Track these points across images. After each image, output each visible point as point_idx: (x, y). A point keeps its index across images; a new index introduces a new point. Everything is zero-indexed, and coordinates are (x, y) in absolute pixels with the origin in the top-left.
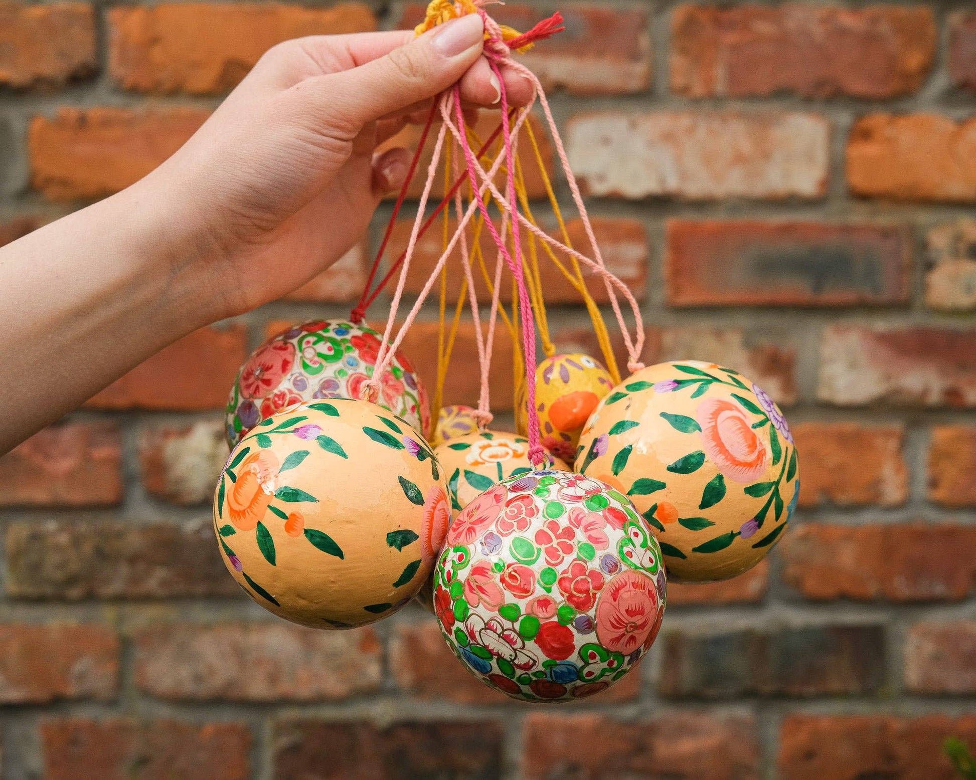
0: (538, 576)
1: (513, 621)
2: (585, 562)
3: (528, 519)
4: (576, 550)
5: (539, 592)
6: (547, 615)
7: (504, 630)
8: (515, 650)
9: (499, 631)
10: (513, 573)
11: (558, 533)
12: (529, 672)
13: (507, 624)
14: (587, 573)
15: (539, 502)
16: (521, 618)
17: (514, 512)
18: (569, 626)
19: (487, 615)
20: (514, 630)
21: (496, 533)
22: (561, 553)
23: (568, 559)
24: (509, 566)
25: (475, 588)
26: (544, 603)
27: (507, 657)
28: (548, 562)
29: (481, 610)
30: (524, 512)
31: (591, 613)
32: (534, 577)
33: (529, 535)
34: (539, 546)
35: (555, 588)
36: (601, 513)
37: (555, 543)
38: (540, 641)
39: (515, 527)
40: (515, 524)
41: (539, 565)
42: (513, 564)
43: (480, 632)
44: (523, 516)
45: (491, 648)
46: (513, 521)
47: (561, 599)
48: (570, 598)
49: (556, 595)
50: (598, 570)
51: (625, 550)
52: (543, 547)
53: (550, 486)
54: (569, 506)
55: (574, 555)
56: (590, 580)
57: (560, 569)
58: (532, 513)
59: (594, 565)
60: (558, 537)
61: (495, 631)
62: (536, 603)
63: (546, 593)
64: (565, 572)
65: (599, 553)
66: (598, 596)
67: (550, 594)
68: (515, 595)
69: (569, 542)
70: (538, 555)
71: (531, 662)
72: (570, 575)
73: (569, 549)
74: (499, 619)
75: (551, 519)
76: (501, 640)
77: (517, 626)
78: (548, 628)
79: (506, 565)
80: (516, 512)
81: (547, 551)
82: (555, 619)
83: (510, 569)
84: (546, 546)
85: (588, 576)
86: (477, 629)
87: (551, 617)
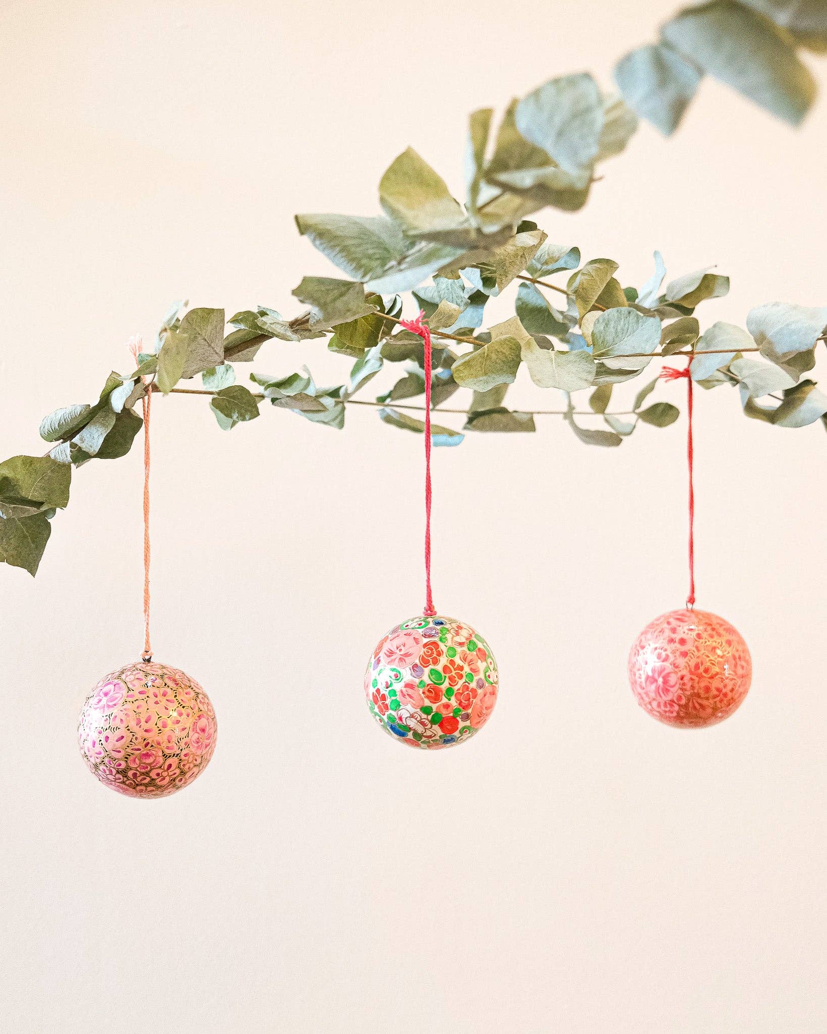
0: (444, 692)
1: (428, 714)
2: (469, 684)
3: (438, 657)
4: (464, 677)
5: (444, 700)
6: (447, 713)
7: (421, 719)
8: (425, 729)
9: (419, 719)
10: (430, 689)
11: (455, 667)
12: (430, 739)
13: (424, 716)
14: (469, 690)
15: (442, 646)
16: (432, 714)
17: (429, 652)
18: (458, 718)
19: (412, 710)
20: (428, 720)
21: (419, 664)
22: (457, 679)
23: (461, 682)
24: (428, 685)
25: (406, 695)
26: (447, 706)
27: (420, 732)
28: (450, 684)
29: (409, 707)
30: (435, 653)
31: (470, 711)
32: (442, 692)
33: (439, 667)
34: (445, 675)
35: (453, 698)
36: (475, 653)
37: (453, 673)
38: (441, 725)
39: (431, 663)
40: (431, 660)
41: (445, 686)
42: (430, 684)
43: (406, 718)
44: (435, 655)
45: (410, 726)
46: (429, 658)
47: (456, 704)
48: (460, 704)
49: (453, 702)
50: (475, 688)
51: (487, 674)
52: (447, 675)
53: (446, 635)
54: (459, 649)
55: (463, 680)
56: (471, 693)
57: (456, 688)
58: (439, 654)
59: (473, 685)
60: (455, 670)
61: (416, 719)
62: (442, 707)
63: (448, 701)
64: (458, 690)
65: (476, 678)
66: (474, 701)
67: (450, 702)
68: (431, 702)
69: (461, 673)
70: (445, 679)
71: (433, 735)
72: (461, 691)
73: (461, 677)
74: (420, 713)
75: (451, 658)
76: (418, 723)
77: (430, 717)
78: (447, 719)
79: (426, 685)
80: (430, 653)
81: (450, 678)
82: (451, 715)
83: (429, 687)
84: (449, 675)
85: (470, 691)
86: (404, 717)
87: (450, 713)
